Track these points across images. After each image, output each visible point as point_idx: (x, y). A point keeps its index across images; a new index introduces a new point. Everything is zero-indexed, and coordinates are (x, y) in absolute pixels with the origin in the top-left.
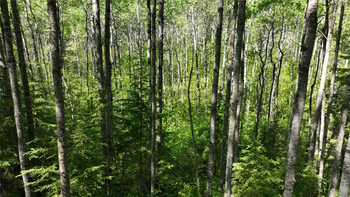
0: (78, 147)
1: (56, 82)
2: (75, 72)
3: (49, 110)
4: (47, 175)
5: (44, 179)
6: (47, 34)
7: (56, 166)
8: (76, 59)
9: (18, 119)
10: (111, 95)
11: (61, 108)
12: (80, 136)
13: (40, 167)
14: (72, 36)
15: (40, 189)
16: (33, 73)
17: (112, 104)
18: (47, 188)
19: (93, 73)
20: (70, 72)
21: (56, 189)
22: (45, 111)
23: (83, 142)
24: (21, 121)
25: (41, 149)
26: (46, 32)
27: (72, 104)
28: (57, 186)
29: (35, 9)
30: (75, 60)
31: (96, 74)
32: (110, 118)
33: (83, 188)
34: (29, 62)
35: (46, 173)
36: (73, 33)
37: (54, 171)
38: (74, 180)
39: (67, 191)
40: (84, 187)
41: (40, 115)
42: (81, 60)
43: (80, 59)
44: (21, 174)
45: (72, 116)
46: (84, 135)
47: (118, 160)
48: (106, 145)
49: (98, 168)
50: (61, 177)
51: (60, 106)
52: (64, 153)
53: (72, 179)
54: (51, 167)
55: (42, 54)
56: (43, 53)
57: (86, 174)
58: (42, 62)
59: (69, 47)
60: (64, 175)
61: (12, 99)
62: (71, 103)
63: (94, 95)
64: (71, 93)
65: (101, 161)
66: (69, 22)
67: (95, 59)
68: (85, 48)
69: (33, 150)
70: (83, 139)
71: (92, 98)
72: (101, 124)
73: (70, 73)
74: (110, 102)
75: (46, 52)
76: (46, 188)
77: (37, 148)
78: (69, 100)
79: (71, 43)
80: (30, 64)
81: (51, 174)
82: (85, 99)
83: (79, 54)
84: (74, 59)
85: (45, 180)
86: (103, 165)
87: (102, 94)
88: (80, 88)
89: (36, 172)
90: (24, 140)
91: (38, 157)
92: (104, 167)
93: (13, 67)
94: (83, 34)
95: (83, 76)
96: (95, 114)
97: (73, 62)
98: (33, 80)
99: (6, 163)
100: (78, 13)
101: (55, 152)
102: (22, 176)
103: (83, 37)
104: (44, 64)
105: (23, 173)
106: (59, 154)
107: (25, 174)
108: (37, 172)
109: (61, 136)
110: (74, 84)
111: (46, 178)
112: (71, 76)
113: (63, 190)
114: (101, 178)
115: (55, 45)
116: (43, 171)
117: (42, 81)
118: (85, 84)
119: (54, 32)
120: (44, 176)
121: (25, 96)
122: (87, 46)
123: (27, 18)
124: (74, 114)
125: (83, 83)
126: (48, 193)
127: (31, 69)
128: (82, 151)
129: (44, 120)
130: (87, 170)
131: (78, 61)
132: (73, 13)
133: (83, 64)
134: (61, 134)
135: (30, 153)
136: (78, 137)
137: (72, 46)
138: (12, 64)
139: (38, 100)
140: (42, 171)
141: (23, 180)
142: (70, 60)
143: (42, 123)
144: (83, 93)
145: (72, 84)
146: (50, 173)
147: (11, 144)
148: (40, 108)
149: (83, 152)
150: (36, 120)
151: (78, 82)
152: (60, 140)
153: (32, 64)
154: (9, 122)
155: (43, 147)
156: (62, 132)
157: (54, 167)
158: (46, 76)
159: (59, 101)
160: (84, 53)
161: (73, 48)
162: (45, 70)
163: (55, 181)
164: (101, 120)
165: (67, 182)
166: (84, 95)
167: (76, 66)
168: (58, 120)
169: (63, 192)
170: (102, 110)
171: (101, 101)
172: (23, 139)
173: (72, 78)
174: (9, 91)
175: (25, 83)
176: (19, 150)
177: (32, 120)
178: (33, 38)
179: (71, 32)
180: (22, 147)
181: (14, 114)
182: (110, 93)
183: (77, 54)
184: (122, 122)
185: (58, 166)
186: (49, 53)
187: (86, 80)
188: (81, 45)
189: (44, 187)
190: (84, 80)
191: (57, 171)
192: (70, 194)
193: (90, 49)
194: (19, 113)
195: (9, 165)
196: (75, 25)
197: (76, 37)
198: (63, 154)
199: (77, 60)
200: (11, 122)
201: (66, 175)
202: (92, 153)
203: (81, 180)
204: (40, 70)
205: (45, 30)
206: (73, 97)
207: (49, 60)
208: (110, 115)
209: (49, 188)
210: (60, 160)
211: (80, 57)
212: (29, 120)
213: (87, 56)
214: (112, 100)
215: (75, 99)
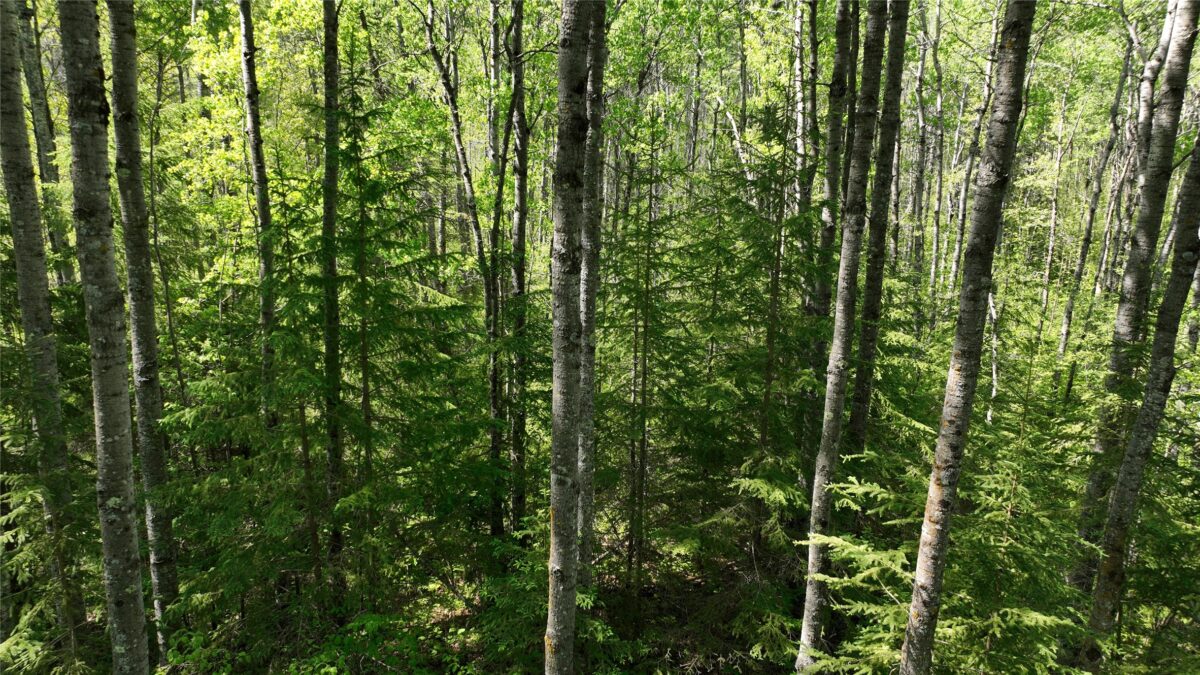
0: (993, 522)
1: (971, 286)
2: (1032, 264)
3: (919, 375)
4: (874, 572)
5: (863, 581)
6: (967, 130)
7: (907, 556)
8: (1044, 221)
9: (835, 382)
10: (1167, 370)
11: (966, 377)
12: (1007, 488)
13: (858, 541)
14: (1051, 139)
15: (847, 607)
16: (897, 252)
17: (1162, 405)
18: (867, 612)
19: (1102, 275)
20: (1016, 260)
21: (892, 628)
22: (909, 376)
23: (1013, 513)
24: (840, 389)
25: (875, 489)
26: (965, 122)
27: (997, 373)
28: (896, 620)
29: (950, 49)
30: (1041, 223)
31: (1112, 283)
32: (1140, 454)
33: (977, 665)
34: (897, 215)
35: (873, 565)
36: (1057, 126)
37: (898, 570)
38: (950, 627)
39: (921, 650)
40: (982, 666)
41: (891, 382)
42: (1064, 226)
43: (1059, 222)
44: (808, 539)
45: (989, 413)
46: (1020, 488)
47: (1132, 628)
48: (1101, 553)
49: (1049, 623)
50: (913, 597)
51: (965, 370)
52: (942, 525)
53: (945, 619)
54: (891, 552)
55: (937, 196)
56: (940, 193)
57: (999, 626)
58: (931, 220)
59: (1031, 177)
60: (924, 595)
61: (832, 320)
62: (994, 367)
63: (1087, 356)
64: (1003, 335)
65: (1065, 602)
66: (1052, 89)
67: (1120, 227)
68: (1088, 183)
69: (852, 483)
70: (1014, 501)
71: (1074, 368)
72: (1093, 468)
73: (1013, 266)
74: (1156, 394)
75: (949, 188)
76: (863, 611)
77: (866, 482)
78: (991, 357)
79: (1042, 161)
80: (897, 225)
81: (887, 575)
82: (1047, 366)
83: (1060, 202)
84: (1039, 217)
85: (865, 585)
86: (1068, 622)
87: (1124, 356)
88: (1036, 323)
89: (846, 551)
90: (836, 445)
91: (859, 509)
92: (1072, 629)
93: (856, 228)
94: (1094, 131)
95: (1057, 283)
96: (1076, 428)
97: (1031, 229)
98: (894, 273)
99: (779, 496)
100: (1093, 55)
101: (916, 513)
102: (807, 547)
103: (1093, 141)
104: (935, 228)
105: (815, 539)
106: (926, 521)
107: (816, 546)
108: (850, 553)
109: (944, 465)
110: (1020, 307)
111: (869, 580)
112: (1014, 277)
113: (910, 642)
114: (1051, 663)
115: (997, 164)
116: (868, 557)
117: (916, 282)
118: (1061, 312)
119: (1002, 122)
120: (866, 573)
121: (866, 317)
122: (1099, 178)
123: (921, 80)
124: (998, 409)
125: (1051, 305)
126: (864, 630)
127: (896, 238)
128: (1002, 541)
129: (897, 401)
130: (1006, 614)
131: (1052, 225)
132: (1075, 55)
133: (1068, 239)
134: (946, 461)
135: (843, 489)
136: (999, 488)
137: (1043, 172)
138: (854, 217)
139: (894, 337)
140: (863, 554)
141: (807, 560)
142: (1024, 222)
143: (890, 410)
144: (1046, 343)
145: (1012, 304)
146: (884, 571)
147: (799, 445)
148: (896, 361)
149: (1005, 548)
150: (876, 395)
151: (1035, 301)
152: (938, 479)
153: (902, 223)
154: (809, 383)
155: (882, 486)
156: (950, 454)
157: (901, 555)
158: (933, 267)
159: (963, 352)
160: (1079, 201)
161: (1045, 179)
162: (934, 247)
163: (893, 603)
164: (1096, 456)
165: (930, 622)
166: (1048, 352)
167: (1042, 245)
168: (948, 412)
169: (908, 648)
170: (1111, 417)
171: (1112, 385)
172: (834, 441)
173: (1019, 282)
174: (826, 296)
175: (875, 279)
176: (817, 471)
177: (868, 394)
178: (923, 142)
179: (1049, 122)
180: (826, 463)
181: (827, 363)
182: (1163, 362)
183: (1056, 200)
184: (1191, 488)
185: (912, 559)
186: (958, 194)
187: (1066, 298)
188: (1075, 170)
189: (858, 607)
190: (1060, 296)
191: (907, 574)
192: (931, 664)
193: (1109, 185)
194: (840, 364)
195: (784, 502)
196: (1069, 99)
197: (1064, 141)
198: (938, 527)
199: (1051, 223)
200: (814, 387)
201: (932, 599)
202: (1037, 560)
203: (974, 637)
204: (919, 244)
205: (963, 119)
206: (1006, 350)
207: (952, 216)
208: (1143, 445)
209: (871, 615)
210: (925, 543)
211: (1062, 212)
212: (859, 391)
213: (1093, 211)
214: (1166, 389)
215: (1011, 358)
